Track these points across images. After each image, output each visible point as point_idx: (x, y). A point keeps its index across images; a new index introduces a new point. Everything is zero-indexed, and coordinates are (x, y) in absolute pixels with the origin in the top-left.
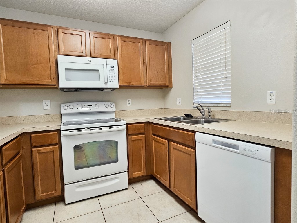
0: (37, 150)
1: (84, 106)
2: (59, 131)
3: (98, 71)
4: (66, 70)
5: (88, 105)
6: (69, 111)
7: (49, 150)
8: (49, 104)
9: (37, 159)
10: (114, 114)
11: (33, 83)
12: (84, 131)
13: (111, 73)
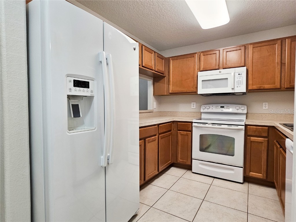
0: (180, 133)
1: (217, 108)
2: (192, 123)
3: (227, 79)
4: (203, 82)
5: (221, 107)
6: (206, 110)
7: (186, 134)
8: (195, 105)
9: (180, 137)
10: (245, 116)
11: (184, 92)
12: (207, 125)
13: (239, 79)
